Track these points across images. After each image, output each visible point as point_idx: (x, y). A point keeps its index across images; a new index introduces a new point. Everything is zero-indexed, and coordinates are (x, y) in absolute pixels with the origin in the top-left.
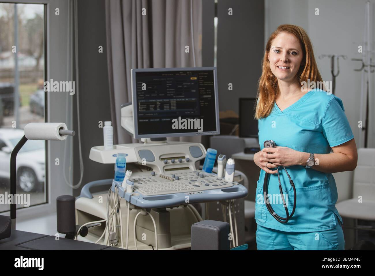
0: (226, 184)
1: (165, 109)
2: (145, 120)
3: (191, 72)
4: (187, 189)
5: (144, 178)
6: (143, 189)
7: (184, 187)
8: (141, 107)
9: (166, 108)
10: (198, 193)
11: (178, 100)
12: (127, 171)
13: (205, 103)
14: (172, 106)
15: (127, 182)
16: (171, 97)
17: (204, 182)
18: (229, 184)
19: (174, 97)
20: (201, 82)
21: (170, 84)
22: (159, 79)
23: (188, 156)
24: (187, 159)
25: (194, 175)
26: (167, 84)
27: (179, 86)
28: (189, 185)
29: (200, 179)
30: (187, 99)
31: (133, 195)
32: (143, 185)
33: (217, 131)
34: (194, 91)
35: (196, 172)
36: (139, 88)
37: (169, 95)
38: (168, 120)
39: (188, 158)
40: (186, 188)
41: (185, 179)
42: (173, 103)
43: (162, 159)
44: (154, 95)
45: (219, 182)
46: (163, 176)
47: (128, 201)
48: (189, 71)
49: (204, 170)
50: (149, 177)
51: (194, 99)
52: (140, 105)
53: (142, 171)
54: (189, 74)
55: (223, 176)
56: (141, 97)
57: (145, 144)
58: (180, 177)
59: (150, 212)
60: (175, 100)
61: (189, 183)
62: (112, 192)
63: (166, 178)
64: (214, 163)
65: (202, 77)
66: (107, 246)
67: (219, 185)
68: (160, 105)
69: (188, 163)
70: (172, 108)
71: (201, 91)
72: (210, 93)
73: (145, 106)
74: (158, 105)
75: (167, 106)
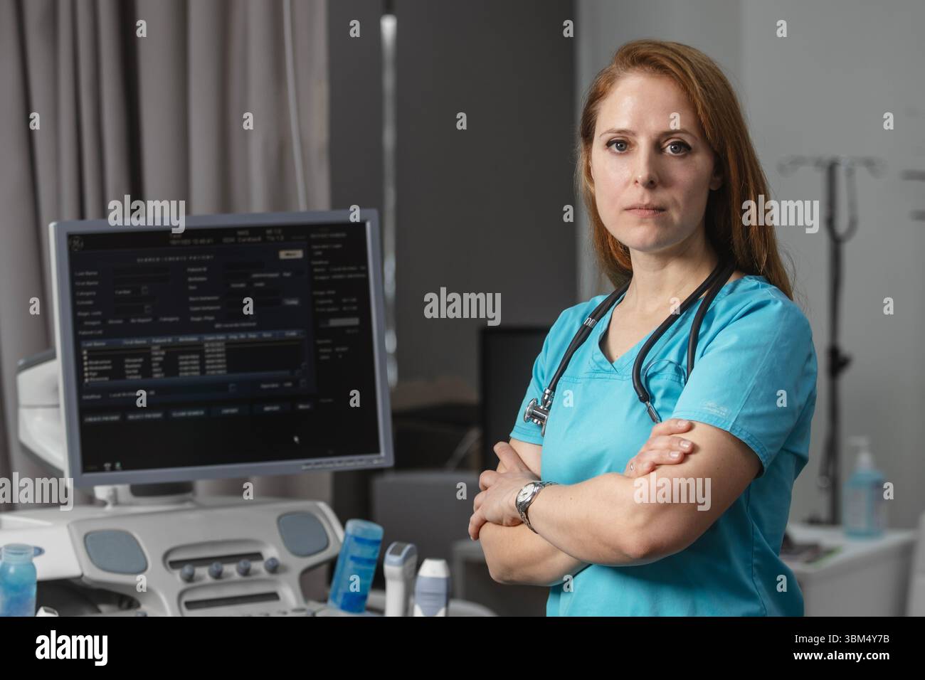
1: (181, 374)
2: (106, 418)
3: (280, 231)
8: (91, 368)
9: (186, 368)
11: (234, 337)
12: (41, 610)
13: (337, 349)
14: (212, 361)
16: (208, 328)
19: (218, 326)
20: (319, 266)
21: (203, 279)
22: (158, 259)
23: (271, 552)
24: (270, 563)
26: (190, 279)
27: (234, 286)
30: (266, 335)
33: (383, 454)
34: (294, 302)
35: (305, 611)
36: (82, 294)
37: (198, 319)
38: (196, 413)
39: (273, 559)
42: (213, 350)
43: (175, 565)
44: (140, 320)
48: (276, 227)
51: (293, 334)
52: (88, 360)
54: (273, 239)
56: (89, 328)
57: (107, 508)
60: (221, 337)
64: (372, 575)
65: (324, 247)
68: (164, 357)
69: (274, 577)
70: (211, 370)
71: (322, 302)
72: (355, 308)
73: (108, 365)
74: (157, 359)
75: (190, 360)
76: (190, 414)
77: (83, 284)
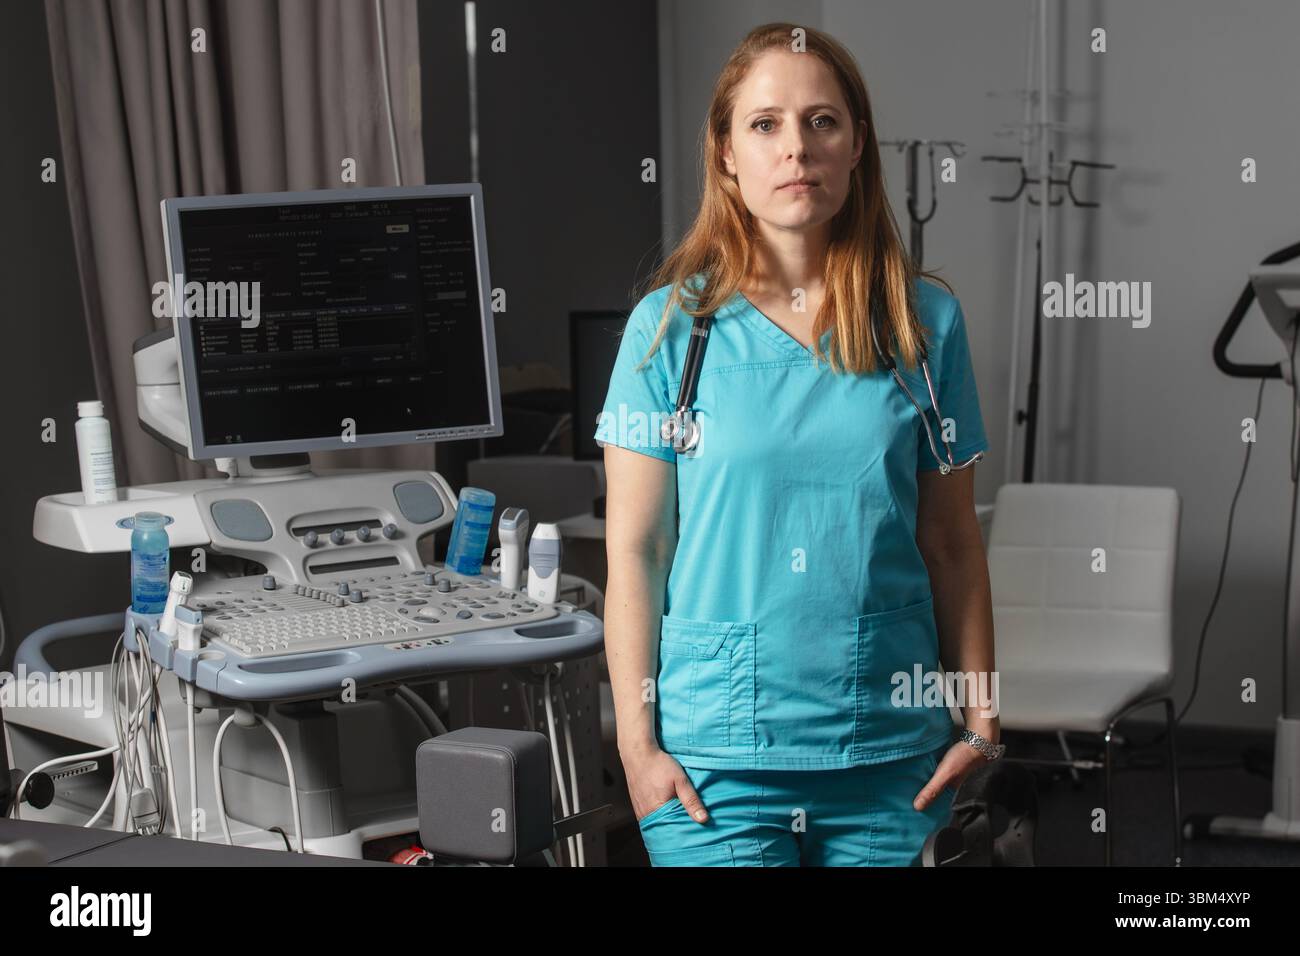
0: (532, 611)
1: (295, 348)
2: (225, 392)
3: (386, 206)
4: (395, 631)
5: (239, 598)
6: (235, 637)
7: (381, 625)
8: (208, 344)
9: (300, 342)
10: (434, 645)
11: (345, 311)
12: (176, 574)
13: (446, 322)
14: (324, 335)
15: (177, 615)
16: (319, 303)
17: (455, 607)
18: (542, 610)
19: (329, 300)
20: (425, 240)
21: (313, 254)
22: (268, 235)
23: (388, 519)
24: (390, 529)
25: (415, 582)
26: (300, 255)
27: (343, 260)
28: (401, 617)
29: (440, 596)
30: (377, 309)
31: (201, 658)
32: (237, 622)
33: (493, 424)
34: (404, 277)
35: (423, 573)
36: (197, 270)
37: (310, 294)
38: (311, 386)
39: (391, 525)
40: (391, 628)
41: (385, 597)
42: (326, 325)
43: (299, 532)
45: (505, 606)
46: (304, 591)
47: (189, 679)
48: (380, 202)
49: (453, 566)
50: (257, 595)
51: (403, 307)
52: (204, 336)
53: (229, 577)
54: (379, 213)
55: (522, 582)
57: (230, 480)
58: (367, 591)
59: (266, 716)
60: (333, 312)
61: (400, 611)
62: (125, 651)
63: (314, 596)
65: (429, 221)
66: (125, 833)
67: (509, 614)
68: (278, 332)
69: (393, 542)
70: (323, 344)
71: (429, 276)
72: (461, 282)
73: (225, 340)
74: (271, 334)
75: (304, 334)
76: (305, 387)
77: (197, 260)
